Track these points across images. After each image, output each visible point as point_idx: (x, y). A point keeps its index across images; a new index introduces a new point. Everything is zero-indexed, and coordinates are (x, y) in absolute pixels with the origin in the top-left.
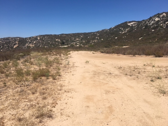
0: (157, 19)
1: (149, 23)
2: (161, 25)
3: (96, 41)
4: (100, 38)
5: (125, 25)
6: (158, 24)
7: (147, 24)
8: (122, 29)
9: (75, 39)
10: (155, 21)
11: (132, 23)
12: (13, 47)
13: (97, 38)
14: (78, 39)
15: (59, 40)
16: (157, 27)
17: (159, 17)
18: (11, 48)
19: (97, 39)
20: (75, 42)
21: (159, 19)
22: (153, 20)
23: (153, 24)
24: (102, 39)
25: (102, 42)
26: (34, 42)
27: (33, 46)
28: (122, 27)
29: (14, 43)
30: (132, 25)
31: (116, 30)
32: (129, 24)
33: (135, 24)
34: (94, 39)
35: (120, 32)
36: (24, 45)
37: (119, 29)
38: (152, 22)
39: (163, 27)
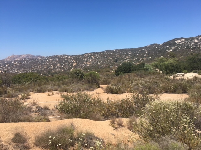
0: (196, 41)
1: (190, 44)
2: (199, 46)
3: (145, 58)
4: (149, 56)
5: (172, 43)
6: (196, 45)
7: (188, 45)
8: (169, 47)
9: (125, 57)
10: (195, 42)
11: (180, 41)
12: (72, 65)
13: (145, 55)
14: (128, 57)
15: (111, 58)
16: (195, 48)
17: (198, 39)
18: (71, 65)
19: (146, 57)
20: (126, 60)
21: (198, 41)
22: (193, 42)
23: (193, 45)
24: (150, 57)
25: (150, 60)
26: (91, 60)
27: (90, 63)
28: (169, 45)
29: (71, 61)
30: (179, 43)
31: (163, 48)
32: (176, 42)
33: (183, 41)
34: (143, 57)
35: (167, 51)
36: (82, 63)
37: (167, 47)
38: (192, 43)
39: (199, 48)
